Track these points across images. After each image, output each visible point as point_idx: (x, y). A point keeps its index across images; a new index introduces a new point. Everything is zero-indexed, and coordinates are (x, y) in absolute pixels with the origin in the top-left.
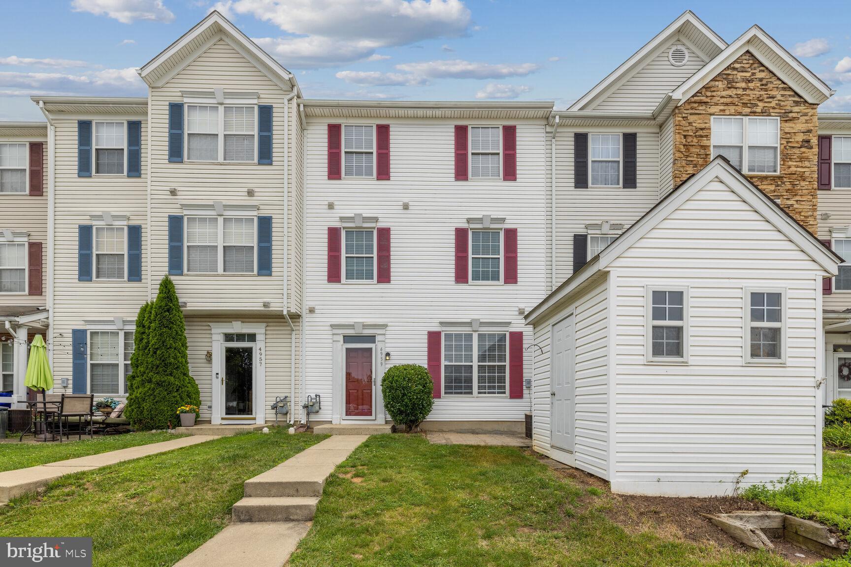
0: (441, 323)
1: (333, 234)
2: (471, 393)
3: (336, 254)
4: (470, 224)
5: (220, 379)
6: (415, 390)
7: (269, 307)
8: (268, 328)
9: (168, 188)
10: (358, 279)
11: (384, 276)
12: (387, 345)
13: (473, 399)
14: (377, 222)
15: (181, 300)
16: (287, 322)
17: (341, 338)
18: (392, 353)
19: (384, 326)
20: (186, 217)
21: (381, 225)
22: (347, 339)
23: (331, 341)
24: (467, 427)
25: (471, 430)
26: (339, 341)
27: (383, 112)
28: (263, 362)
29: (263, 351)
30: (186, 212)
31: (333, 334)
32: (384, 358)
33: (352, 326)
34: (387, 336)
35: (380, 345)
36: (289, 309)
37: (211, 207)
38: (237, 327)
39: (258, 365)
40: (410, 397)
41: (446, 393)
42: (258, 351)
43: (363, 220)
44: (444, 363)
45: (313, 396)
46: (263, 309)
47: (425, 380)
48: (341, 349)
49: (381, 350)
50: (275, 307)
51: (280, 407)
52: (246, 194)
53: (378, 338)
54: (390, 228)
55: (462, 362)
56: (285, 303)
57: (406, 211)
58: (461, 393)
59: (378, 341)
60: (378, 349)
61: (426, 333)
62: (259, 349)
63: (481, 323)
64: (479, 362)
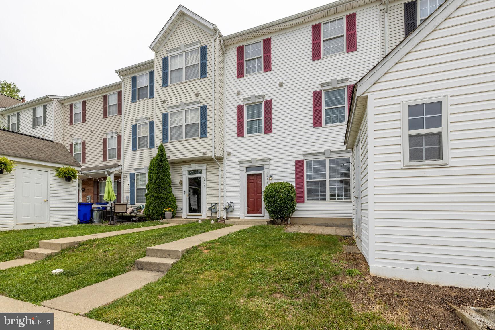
0: (304, 154)
1: (240, 109)
2: (325, 199)
3: (242, 120)
4: (323, 88)
5: (186, 194)
6: (281, 198)
7: (206, 155)
8: (208, 166)
9: (162, 100)
10: (255, 133)
11: (268, 129)
12: (271, 171)
13: (326, 203)
14: (264, 97)
15: (167, 155)
16: (215, 162)
17: (245, 169)
18: (273, 176)
19: (269, 160)
20: (169, 113)
21: (266, 99)
22: (248, 169)
23: (239, 171)
24: (322, 222)
25: (325, 224)
26: (243, 170)
27: (266, 31)
28: (205, 184)
29: (205, 179)
30: (169, 111)
31: (240, 167)
32: (268, 179)
33: (250, 161)
34: (271, 166)
35: (266, 171)
36: (215, 155)
37: (179, 106)
38: (193, 167)
39: (203, 186)
40: (278, 202)
41: (307, 200)
42: (203, 179)
43: (256, 98)
44: (306, 180)
45: (229, 203)
46: (203, 156)
47: (288, 191)
48: (244, 175)
49: (267, 174)
50: (208, 154)
51: (213, 209)
52: (195, 96)
53: (265, 167)
54: (271, 100)
55: (318, 179)
56: (213, 152)
57: (281, 87)
58: (318, 199)
59: (265, 169)
60: (265, 174)
61: (294, 162)
62: (203, 177)
63: (331, 152)
64: (330, 178)
